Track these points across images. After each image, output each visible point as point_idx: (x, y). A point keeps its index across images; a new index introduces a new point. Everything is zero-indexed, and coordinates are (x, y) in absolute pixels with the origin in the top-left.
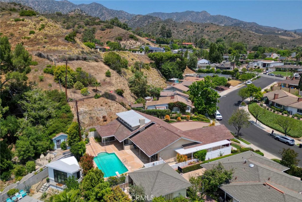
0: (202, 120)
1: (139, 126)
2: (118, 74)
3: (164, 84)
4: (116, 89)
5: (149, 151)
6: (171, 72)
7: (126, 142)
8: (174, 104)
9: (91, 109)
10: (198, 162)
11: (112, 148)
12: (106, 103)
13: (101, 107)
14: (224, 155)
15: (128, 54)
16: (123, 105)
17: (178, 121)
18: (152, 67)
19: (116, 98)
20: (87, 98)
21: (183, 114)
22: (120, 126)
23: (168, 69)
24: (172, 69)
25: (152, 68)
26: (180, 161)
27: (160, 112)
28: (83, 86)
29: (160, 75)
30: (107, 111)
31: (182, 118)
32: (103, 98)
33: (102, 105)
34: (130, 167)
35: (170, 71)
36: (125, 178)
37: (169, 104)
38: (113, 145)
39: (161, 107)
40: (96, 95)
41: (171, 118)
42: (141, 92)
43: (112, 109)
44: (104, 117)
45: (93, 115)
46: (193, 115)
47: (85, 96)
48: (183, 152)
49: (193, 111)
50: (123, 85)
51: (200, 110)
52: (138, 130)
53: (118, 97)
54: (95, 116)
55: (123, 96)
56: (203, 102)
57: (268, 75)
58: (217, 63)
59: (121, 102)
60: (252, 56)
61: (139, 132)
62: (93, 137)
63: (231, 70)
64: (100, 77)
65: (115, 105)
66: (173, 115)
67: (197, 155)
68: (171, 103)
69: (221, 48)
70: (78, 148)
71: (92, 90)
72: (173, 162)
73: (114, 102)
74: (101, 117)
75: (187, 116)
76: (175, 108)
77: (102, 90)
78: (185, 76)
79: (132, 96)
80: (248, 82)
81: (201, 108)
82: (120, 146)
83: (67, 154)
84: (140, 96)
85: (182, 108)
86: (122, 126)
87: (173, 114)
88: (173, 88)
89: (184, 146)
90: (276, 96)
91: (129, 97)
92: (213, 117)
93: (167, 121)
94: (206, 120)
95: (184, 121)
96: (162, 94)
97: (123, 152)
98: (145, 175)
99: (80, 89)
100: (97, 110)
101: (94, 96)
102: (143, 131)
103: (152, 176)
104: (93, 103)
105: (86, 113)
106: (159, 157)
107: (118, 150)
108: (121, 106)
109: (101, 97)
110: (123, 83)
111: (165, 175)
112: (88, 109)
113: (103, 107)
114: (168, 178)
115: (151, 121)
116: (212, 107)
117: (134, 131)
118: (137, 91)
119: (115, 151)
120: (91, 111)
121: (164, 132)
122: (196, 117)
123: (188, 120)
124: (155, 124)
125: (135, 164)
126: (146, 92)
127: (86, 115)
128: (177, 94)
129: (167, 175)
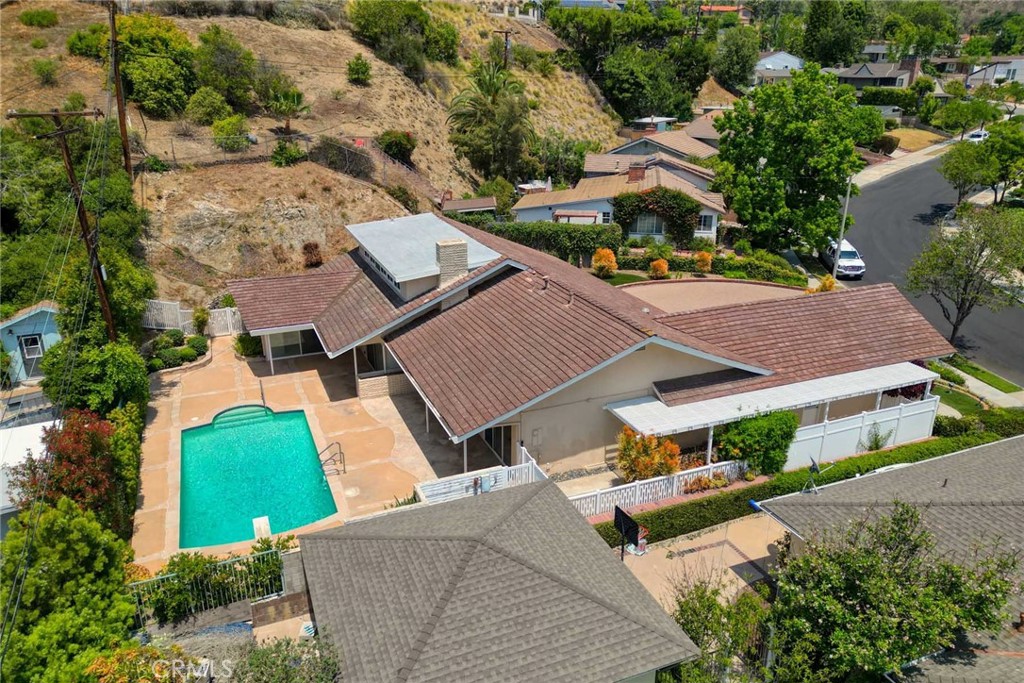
0: (770, 277)
1: (436, 279)
2: (407, 79)
3: (610, 137)
4: (381, 133)
5: (459, 406)
6: (643, 87)
7: (371, 359)
8: (640, 197)
9: (247, 208)
10: (742, 477)
12: (327, 189)
13: (296, 204)
14: (890, 445)
15: (466, 15)
16: (404, 198)
17: (652, 278)
18: (563, 68)
19: (372, 169)
20: (234, 162)
21: (680, 249)
22: (355, 280)
23: (632, 73)
24: (651, 77)
25: (565, 73)
26: (634, 472)
27: (571, 233)
28: (229, 108)
29: (598, 102)
30: (329, 221)
31: (675, 266)
32: (313, 164)
33: (303, 196)
34: (351, 492)
35: (638, 85)
36: (279, 564)
37: (615, 199)
38: (314, 372)
39: (580, 212)
40: (282, 149)
42: (501, 154)
43: (348, 212)
44: (310, 248)
45: (261, 237)
46: (727, 254)
47: (232, 150)
48: (654, 419)
49: (728, 237)
50: (424, 126)
51: (762, 233)
52: (427, 302)
53: (385, 168)
54: (267, 242)
55: (411, 165)
56: (781, 192)
58: (838, 67)
59: (394, 185)
60: (982, 46)
61: (434, 311)
62: (236, 334)
63: (903, 87)
64: (322, 83)
65: (369, 198)
66: (633, 250)
67: (737, 439)
68: (628, 196)
69: (858, 13)
70: (84, 379)
71: (272, 130)
72: (598, 471)
73: (365, 183)
74: (299, 247)
75: (696, 256)
76: (646, 223)
77: (312, 132)
78: (702, 112)
79: (461, 174)
80: (973, 136)
81: (766, 218)
82: (342, 378)
83: (34, 409)
84: (497, 171)
85: (678, 218)
86: (365, 280)
87: (634, 245)
88: (646, 144)
89: (668, 388)
91: (446, 173)
92: (823, 264)
93: (604, 275)
94: (786, 278)
95: (683, 278)
96: (591, 163)
97: (349, 409)
98: (389, 563)
99: (209, 123)
100: (276, 213)
101: (270, 153)
102: (455, 306)
103: (429, 573)
104: (260, 183)
105: (222, 223)
106: (518, 444)
107: (328, 399)
108: (395, 205)
109: (304, 158)
110: (426, 117)
111: (512, 573)
112: (233, 210)
113: (309, 205)
114: (530, 596)
115: (500, 256)
116: (823, 218)
117: (407, 303)
118: (479, 149)
119: (313, 399)
120: (248, 216)
121: (557, 310)
122: (740, 259)
123: (700, 275)
124: (519, 274)
125: (388, 478)
126: (522, 155)
127: (223, 236)
128: (661, 164)
129: (527, 571)
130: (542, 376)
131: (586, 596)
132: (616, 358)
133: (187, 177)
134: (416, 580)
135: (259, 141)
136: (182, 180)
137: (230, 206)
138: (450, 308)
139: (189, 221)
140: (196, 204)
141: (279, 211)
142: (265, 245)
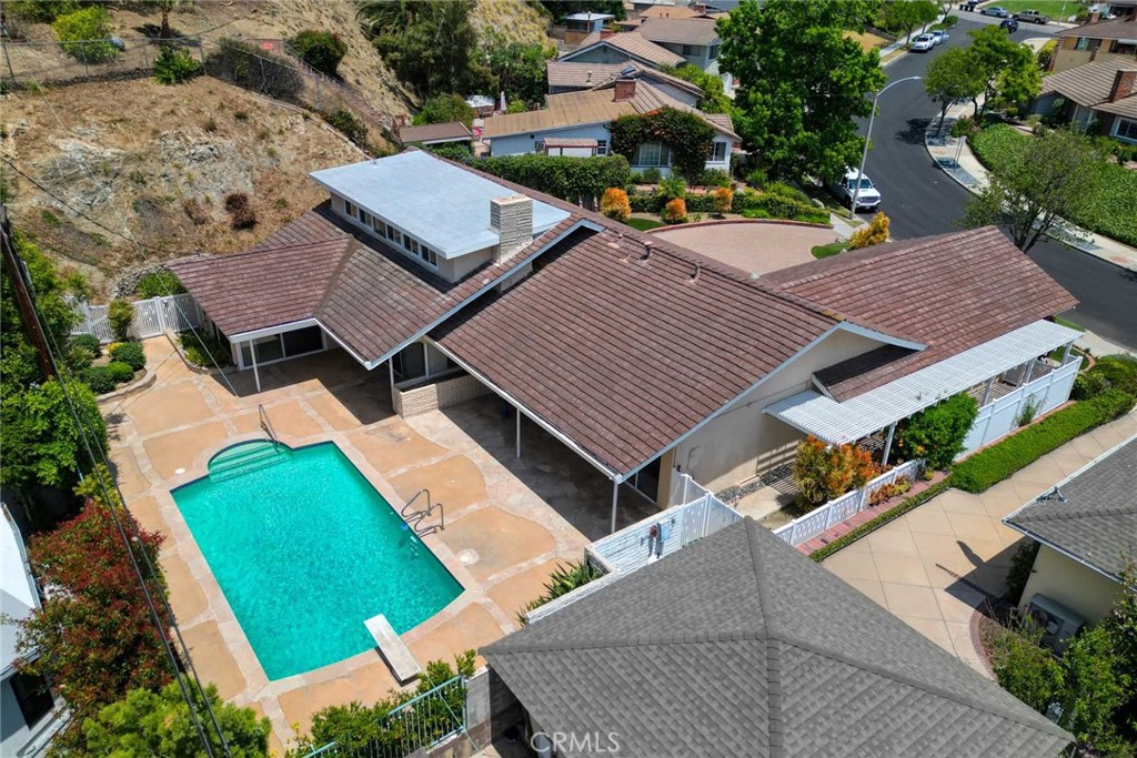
0: (792, 214)
1: (493, 252)
3: (541, 38)
4: (292, 34)
5: (603, 431)
7: (409, 367)
8: (645, 121)
9: (136, 147)
10: (920, 477)
11: (309, 407)
12: (241, 117)
16: (347, 126)
17: (669, 222)
19: (299, 86)
20: (101, 78)
21: (694, 183)
22: (349, 252)
26: (822, 492)
27: (567, 168)
30: (253, 162)
31: (692, 206)
32: (214, 80)
33: (211, 127)
34: (467, 557)
36: (462, 694)
37: (613, 123)
38: (316, 382)
39: (574, 141)
40: (167, 58)
41: (636, 207)
42: (441, 63)
43: (278, 149)
44: (235, 202)
45: (162, 189)
46: (742, 189)
47: (92, 60)
48: (836, 422)
49: (739, 170)
50: (333, 22)
51: (778, 161)
52: (485, 282)
53: (313, 84)
54: (172, 195)
55: (340, 79)
56: (799, 113)
57: (983, 13)
59: (331, 109)
61: (492, 295)
62: (173, 334)
65: (301, 128)
66: (639, 188)
67: (922, 435)
68: (630, 120)
71: (139, 30)
73: (291, 107)
74: (218, 200)
75: (713, 193)
76: (647, 150)
77: (205, 34)
78: (632, 7)
79: (391, 89)
81: (782, 144)
82: (369, 389)
84: (439, 84)
85: (688, 145)
86: (367, 251)
87: (637, 181)
88: (606, 48)
90: (1123, 86)
91: (376, 87)
92: (836, 196)
94: (808, 214)
95: (702, 221)
96: (558, 74)
97: (395, 432)
98: (655, 683)
99: (49, 20)
100: (179, 153)
101: (151, 66)
102: (517, 284)
103: (728, 694)
104: (148, 109)
105: (103, 170)
106: (675, 470)
107: (358, 422)
108: (337, 137)
109: (200, 72)
110: (331, 12)
111: (835, 676)
112: (118, 151)
113: (222, 140)
114: (871, 706)
115: (568, 215)
116: (842, 143)
117: (456, 284)
118: (417, 55)
119: (338, 424)
120: (140, 159)
121: (678, 287)
122: (758, 194)
123: (718, 216)
124: (594, 237)
125: (503, 530)
126: (470, 64)
127: (108, 189)
128: (643, 76)
129: (851, 670)
130: (709, 383)
131: (929, 691)
133: (38, 103)
134: (714, 705)
135: (128, 45)
136: (30, 108)
137: (112, 145)
138: (512, 288)
139: (56, 170)
140: (61, 144)
141: (183, 150)
142: (170, 200)
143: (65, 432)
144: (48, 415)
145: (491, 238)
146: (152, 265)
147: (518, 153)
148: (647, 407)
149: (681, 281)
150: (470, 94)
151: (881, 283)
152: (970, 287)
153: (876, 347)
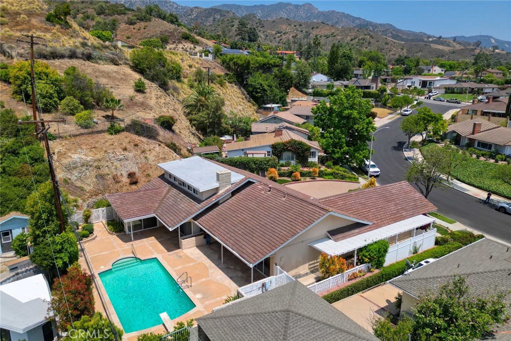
0: (343, 178)
1: (217, 189)
2: (161, 89)
3: (253, 114)
4: (157, 116)
5: (248, 250)
6: (266, 91)
7: (185, 230)
8: (284, 144)
9: (98, 156)
10: (369, 271)
11: (150, 246)
12: (136, 145)
13: (123, 153)
15: (181, 57)
16: (174, 148)
17: (294, 181)
18: (229, 82)
19: (158, 134)
20: (89, 133)
21: (304, 166)
22: (169, 191)
23: (261, 85)
24: (269, 86)
25: (230, 85)
26: (328, 273)
27: (255, 161)
28: (82, 106)
29: (246, 98)
30: (139, 161)
31: (302, 175)
32: (128, 133)
33: (125, 149)
34: (199, 296)
35: (265, 90)
36: (188, 334)
37: (273, 145)
38: (153, 237)
39: (258, 152)
40: (112, 126)
41: (280, 175)
42: (212, 124)
43: (148, 156)
44: (131, 175)
45: (105, 171)
46: (323, 168)
47: (86, 127)
48: (334, 248)
49: (322, 161)
50: (173, 111)
51: (337, 158)
52: (214, 200)
53: (163, 133)
54: (109, 173)
55: (173, 131)
56: (344, 140)
57: (434, 100)
58: (344, 81)
59: (169, 142)
60: (399, 71)
61: (216, 205)
62: (104, 221)
63: (373, 90)
64: (125, 92)
65: (157, 148)
66: (283, 168)
67: (367, 254)
68: (279, 144)
69: (348, 57)
70: (54, 252)
71: (103, 117)
72: (307, 274)
73: (154, 141)
74: (125, 174)
75: (311, 170)
76: (286, 155)
77: (126, 117)
78: (290, 101)
79: (193, 134)
80: (405, 111)
81: (338, 152)
82: (171, 240)
83: (24, 270)
84: (211, 132)
85: (301, 153)
86: (175, 191)
87: (282, 166)
88: (275, 118)
90: (476, 129)
91: (187, 134)
92: (362, 170)
93: (273, 179)
94: (350, 178)
95: (307, 180)
96: (255, 127)
97: (179, 255)
98: (250, 326)
99: (73, 115)
100: (113, 158)
101: (107, 129)
102: (226, 201)
103: (272, 329)
104: (104, 144)
105: (85, 165)
106: (274, 265)
107: (166, 251)
108: (170, 152)
109: (123, 131)
110: (173, 108)
111: (308, 324)
112: (92, 158)
113: (129, 153)
114: (319, 333)
115: (244, 177)
116: (362, 151)
117: (204, 201)
118: (203, 122)
119: (159, 252)
120: (99, 160)
121: (279, 201)
122: (329, 170)
123: (314, 178)
124: (254, 185)
125: (213, 287)
126: (222, 125)
127: (87, 171)
128: (287, 128)
129: (314, 322)
130: (285, 233)
131: (341, 330)
132: (316, 222)
133: (66, 142)
134: (267, 332)
135: (99, 122)
136: (64, 144)
137: (90, 156)
138: (224, 202)
139: (70, 165)
140: (73, 156)
141: (115, 157)
142: (108, 174)
143: (66, 250)
144: (61, 244)
145: (216, 185)
146: (100, 197)
147: (236, 156)
148: (263, 241)
149: (280, 199)
150: (223, 135)
151: (358, 201)
152: (393, 203)
153: (352, 223)
